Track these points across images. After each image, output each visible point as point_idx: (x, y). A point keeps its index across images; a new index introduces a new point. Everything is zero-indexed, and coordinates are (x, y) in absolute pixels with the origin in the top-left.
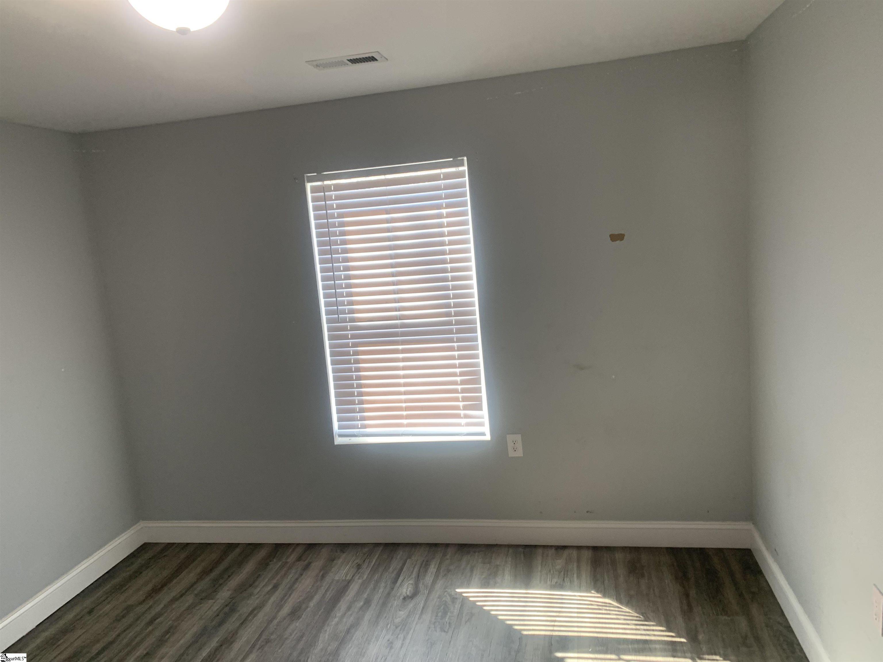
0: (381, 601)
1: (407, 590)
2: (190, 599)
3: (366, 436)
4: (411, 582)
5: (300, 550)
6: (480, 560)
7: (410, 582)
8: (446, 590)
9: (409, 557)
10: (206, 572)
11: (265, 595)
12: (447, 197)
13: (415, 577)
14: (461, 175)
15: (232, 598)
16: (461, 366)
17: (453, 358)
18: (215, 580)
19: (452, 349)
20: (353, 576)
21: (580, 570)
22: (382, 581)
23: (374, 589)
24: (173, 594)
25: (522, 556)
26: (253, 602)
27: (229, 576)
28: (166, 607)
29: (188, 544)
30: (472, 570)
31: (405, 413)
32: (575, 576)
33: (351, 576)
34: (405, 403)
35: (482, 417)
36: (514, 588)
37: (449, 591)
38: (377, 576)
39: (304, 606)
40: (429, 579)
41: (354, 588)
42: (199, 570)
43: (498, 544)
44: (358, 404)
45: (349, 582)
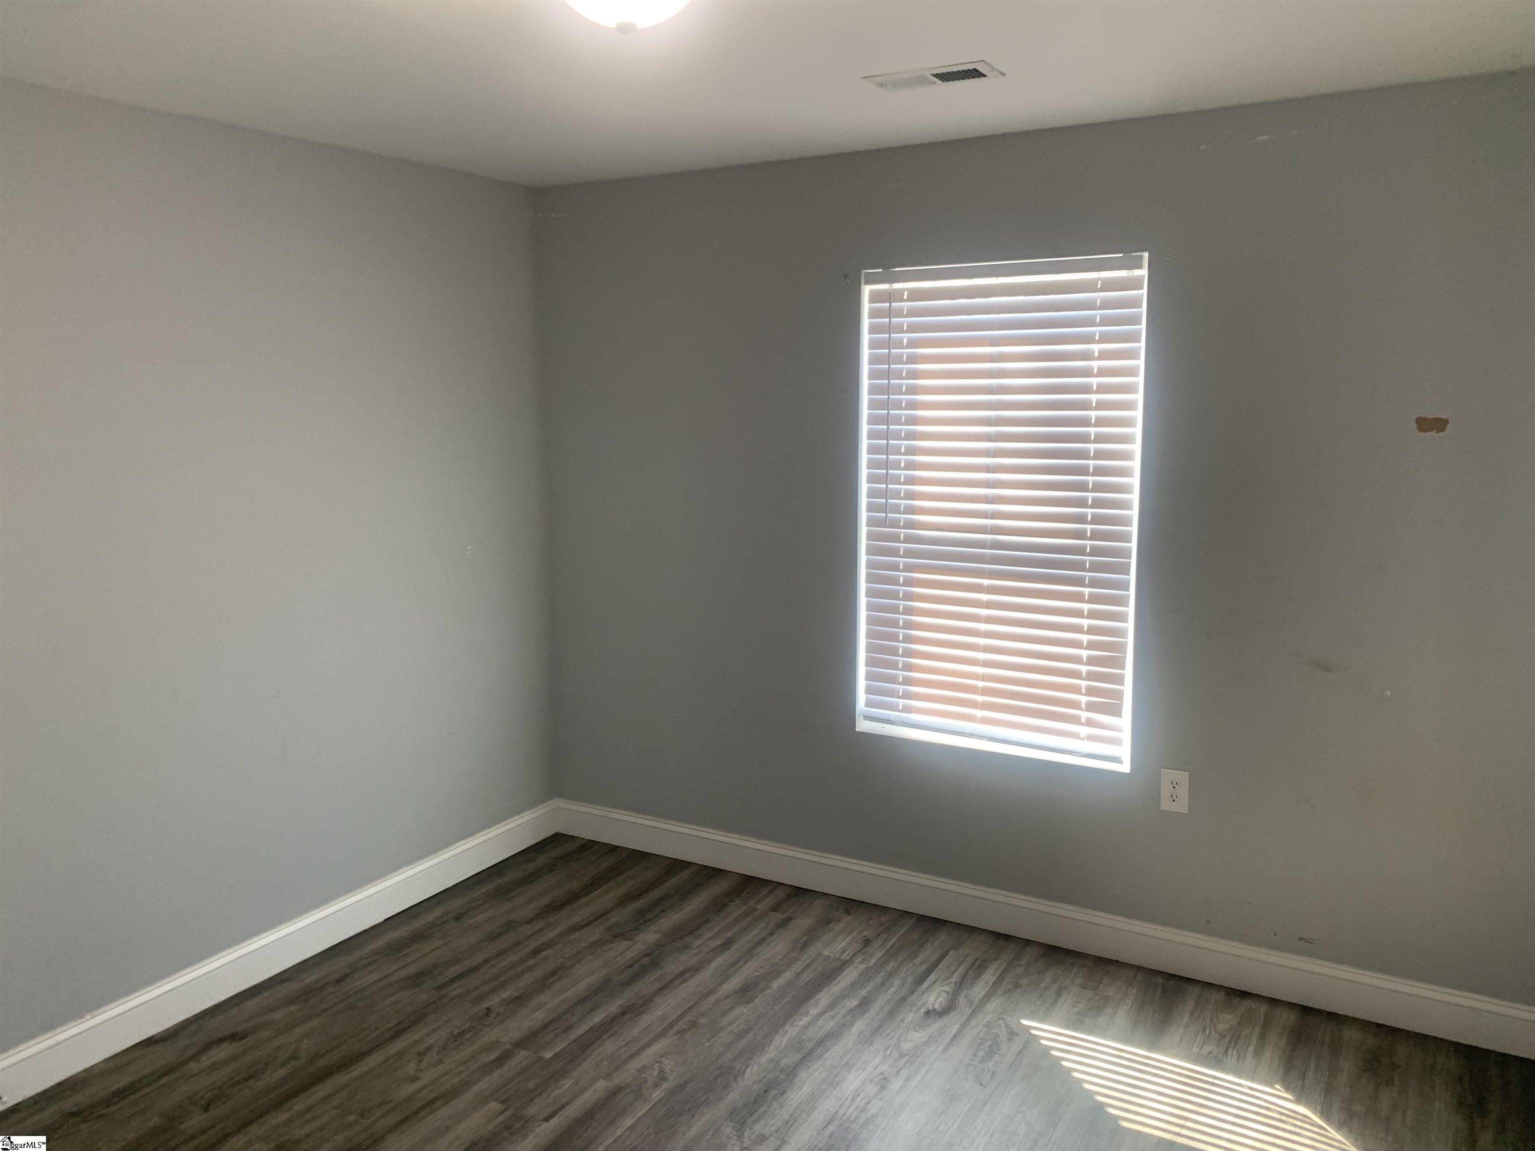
0: (887, 1008)
1: (936, 1000)
2: (596, 933)
3: (910, 727)
4: (946, 988)
5: (780, 894)
6: (1079, 981)
7: (944, 988)
8: (1005, 1016)
9: (956, 947)
10: (630, 897)
11: (707, 953)
12: (1105, 322)
13: (956, 982)
14: (1134, 284)
15: (659, 945)
16: (1092, 630)
17: (1078, 614)
18: (642, 913)
19: (1079, 598)
20: (853, 956)
21: (1263, 1044)
22: (899, 975)
23: (883, 984)
24: (575, 919)
25: (1159, 990)
26: (687, 959)
27: (663, 911)
28: (561, 935)
29: (617, 847)
30: (1059, 994)
31: (980, 698)
32: (1251, 1049)
33: (851, 955)
34: (983, 680)
35: (1118, 729)
36: (1127, 1042)
37: (1008, 1019)
38: (892, 964)
39: (762, 984)
40: (979, 990)
41: (850, 975)
42: (622, 890)
43: (1121, 960)
44: (901, 670)
45: (845, 964)
